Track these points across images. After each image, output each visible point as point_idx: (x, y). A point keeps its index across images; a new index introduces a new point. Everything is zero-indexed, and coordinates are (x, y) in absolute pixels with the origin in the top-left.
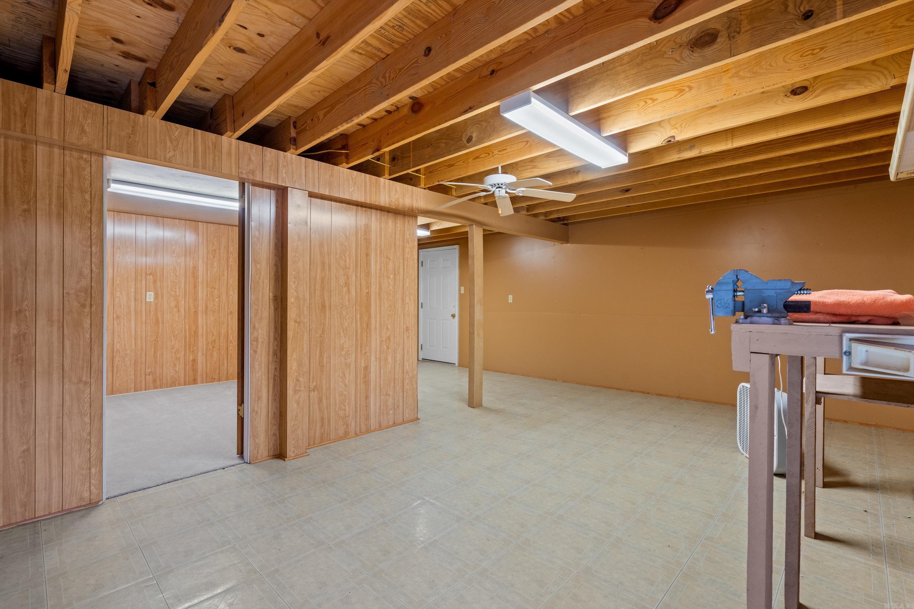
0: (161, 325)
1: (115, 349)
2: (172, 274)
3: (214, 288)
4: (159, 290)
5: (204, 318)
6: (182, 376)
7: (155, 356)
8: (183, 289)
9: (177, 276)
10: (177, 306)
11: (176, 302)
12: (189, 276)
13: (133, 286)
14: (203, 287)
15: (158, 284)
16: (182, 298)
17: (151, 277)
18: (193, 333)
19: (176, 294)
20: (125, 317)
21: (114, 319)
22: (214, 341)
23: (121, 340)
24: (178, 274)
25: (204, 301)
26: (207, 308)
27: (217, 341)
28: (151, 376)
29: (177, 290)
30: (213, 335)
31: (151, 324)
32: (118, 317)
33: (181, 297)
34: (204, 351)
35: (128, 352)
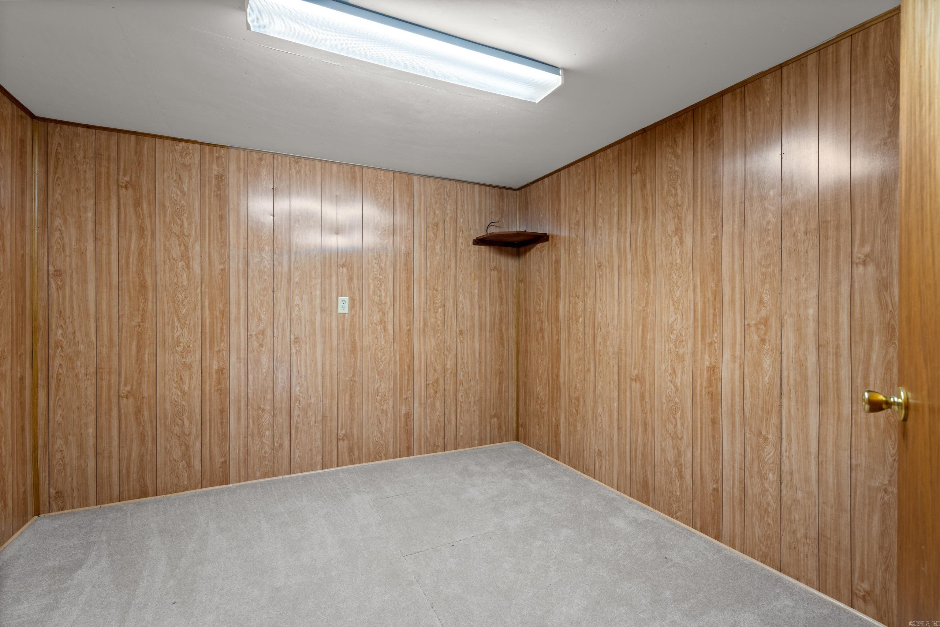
0: (359, 354)
1: (293, 396)
2: (375, 266)
3: (437, 290)
4: (357, 293)
5: (422, 341)
6: (391, 441)
7: (351, 409)
8: (392, 291)
9: (382, 269)
10: (382, 321)
11: (381, 313)
12: (400, 270)
13: (319, 287)
14: (420, 287)
15: (355, 281)
16: (389, 308)
17: (345, 270)
18: (406, 367)
19: (380, 300)
20: (308, 339)
21: (292, 342)
22: (437, 381)
23: (302, 381)
24: (383, 265)
25: (422, 312)
26: (426, 324)
27: (441, 381)
28: (346, 442)
29: (383, 294)
30: (435, 370)
31: (344, 352)
32: (297, 340)
33: (388, 306)
34: (422, 398)
35: (312, 400)
